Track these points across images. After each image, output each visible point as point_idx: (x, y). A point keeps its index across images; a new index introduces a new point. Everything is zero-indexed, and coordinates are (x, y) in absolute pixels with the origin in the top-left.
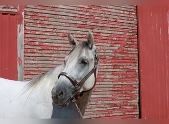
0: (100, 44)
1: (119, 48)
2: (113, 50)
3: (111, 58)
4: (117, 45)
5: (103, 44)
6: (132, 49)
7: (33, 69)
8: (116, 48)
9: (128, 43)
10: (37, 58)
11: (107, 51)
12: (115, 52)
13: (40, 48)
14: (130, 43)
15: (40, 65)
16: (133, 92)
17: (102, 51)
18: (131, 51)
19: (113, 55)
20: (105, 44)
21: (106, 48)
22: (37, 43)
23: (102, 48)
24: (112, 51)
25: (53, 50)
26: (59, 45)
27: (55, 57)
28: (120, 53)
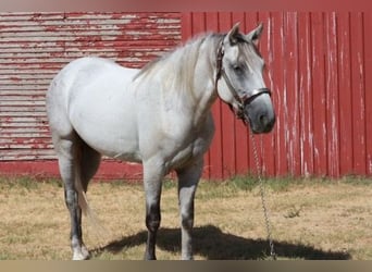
0: (88, 17)
1: (133, 21)
2: (118, 25)
3: (114, 38)
4: (129, 16)
5: (94, 17)
6: (166, 21)
8: (126, 22)
11: (104, 27)
12: (124, 28)
17: (93, 28)
18: (165, 24)
19: (120, 33)
20: (100, 16)
21: (104, 22)
23: (91, 23)
24: (115, 27)
28: (136, 29)
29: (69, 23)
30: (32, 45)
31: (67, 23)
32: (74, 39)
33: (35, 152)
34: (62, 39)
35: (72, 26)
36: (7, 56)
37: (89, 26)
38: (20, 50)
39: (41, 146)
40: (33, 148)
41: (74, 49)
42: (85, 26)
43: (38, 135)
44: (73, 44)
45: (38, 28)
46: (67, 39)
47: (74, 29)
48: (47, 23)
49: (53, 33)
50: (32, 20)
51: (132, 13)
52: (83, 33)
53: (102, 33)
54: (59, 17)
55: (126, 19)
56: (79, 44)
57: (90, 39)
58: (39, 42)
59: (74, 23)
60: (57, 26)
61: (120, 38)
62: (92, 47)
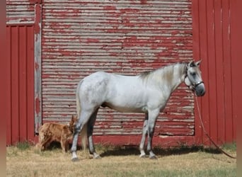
0: (136, 47)
1: (164, 51)
2: (155, 53)
3: (152, 61)
4: (162, 48)
5: (140, 48)
6: (184, 51)
7: (52, 73)
8: (160, 51)
9: (178, 45)
10: (56, 63)
11: (146, 54)
12: (159, 55)
13: (60, 54)
14: (182, 44)
15: (60, 70)
16: (185, 98)
17: (139, 55)
18: (183, 53)
19: (156, 58)
20: (144, 48)
21: (145, 51)
22: (58, 50)
23: (138, 51)
24: (153, 54)
25: (76, 55)
26: (82, 50)
27: (77, 62)
28: (166, 56)
29: (125, 51)
30: (101, 64)
31: (123, 51)
32: (127, 61)
33: (102, 130)
34: (120, 61)
35: (127, 53)
36: (86, 70)
37: (137, 53)
38: (94, 67)
39: (106, 126)
40: (101, 128)
41: (127, 67)
42: (134, 53)
43: (104, 120)
44: (126, 64)
45: (105, 54)
46: (123, 61)
47: (128, 55)
48: (111, 51)
49: (114, 57)
50: (102, 49)
51: (164, 46)
52: (133, 58)
53: (145, 58)
54: (119, 47)
55: (160, 50)
56: (131, 64)
57: (137, 61)
58: (106, 62)
59: (128, 51)
60: (117, 53)
61: (156, 61)
62: (138, 66)
